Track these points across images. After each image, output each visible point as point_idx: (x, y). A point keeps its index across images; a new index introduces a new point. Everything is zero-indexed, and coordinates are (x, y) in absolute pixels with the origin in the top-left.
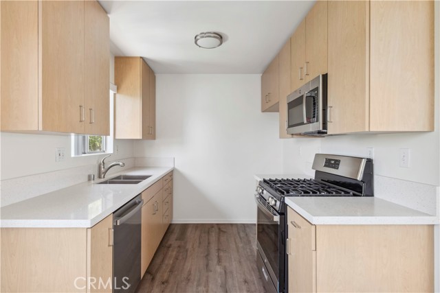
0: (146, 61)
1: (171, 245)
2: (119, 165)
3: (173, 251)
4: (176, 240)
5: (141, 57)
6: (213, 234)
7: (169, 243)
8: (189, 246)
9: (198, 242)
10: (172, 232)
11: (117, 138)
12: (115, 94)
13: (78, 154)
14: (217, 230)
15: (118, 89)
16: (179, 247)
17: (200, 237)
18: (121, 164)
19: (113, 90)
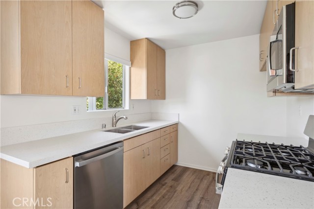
0: (152, 40)
1: (166, 183)
2: (123, 118)
3: (164, 189)
4: (173, 180)
5: (146, 38)
6: (206, 181)
7: (166, 181)
8: (179, 188)
9: (189, 186)
10: (173, 173)
11: (132, 98)
12: (130, 68)
13: (92, 110)
14: (211, 179)
15: (132, 64)
16: (171, 187)
17: (193, 182)
18: (125, 117)
19: (128, 65)
